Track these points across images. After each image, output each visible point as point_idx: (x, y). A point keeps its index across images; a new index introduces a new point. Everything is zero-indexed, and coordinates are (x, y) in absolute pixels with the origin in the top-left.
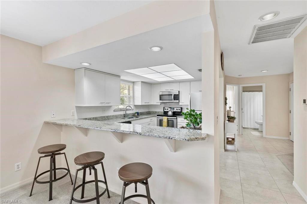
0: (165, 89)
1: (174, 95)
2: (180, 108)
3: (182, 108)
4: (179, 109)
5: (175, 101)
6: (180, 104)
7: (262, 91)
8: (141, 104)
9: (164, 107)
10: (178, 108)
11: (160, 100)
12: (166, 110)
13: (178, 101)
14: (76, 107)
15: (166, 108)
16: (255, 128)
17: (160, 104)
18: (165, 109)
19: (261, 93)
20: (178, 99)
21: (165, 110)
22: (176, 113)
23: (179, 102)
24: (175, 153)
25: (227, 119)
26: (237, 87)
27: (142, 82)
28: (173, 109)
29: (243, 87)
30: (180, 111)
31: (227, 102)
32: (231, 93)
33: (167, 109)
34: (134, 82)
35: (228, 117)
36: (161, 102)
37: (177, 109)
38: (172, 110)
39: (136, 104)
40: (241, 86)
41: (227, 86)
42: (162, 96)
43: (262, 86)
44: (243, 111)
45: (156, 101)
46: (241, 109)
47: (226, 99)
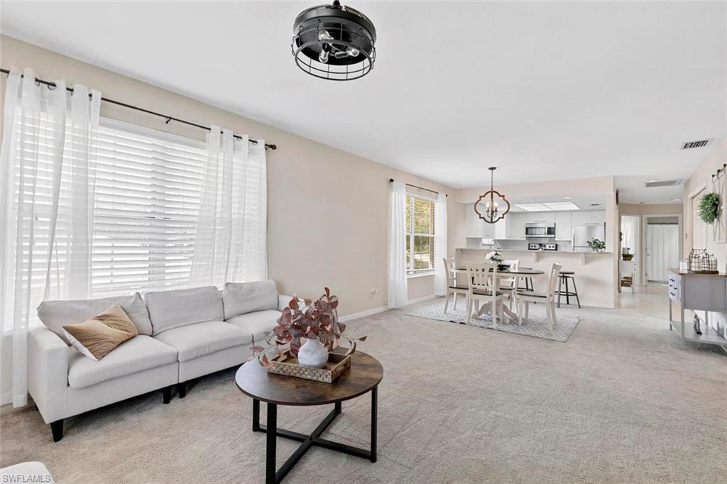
0: (531, 220)
1: (548, 228)
2: (554, 245)
3: (556, 245)
4: (553, 247)
5: (549, 236)
6: (556, 239)
7: (677, 224)
8: (504, 238)
9: (530, 244)
10: (551, 246)
11: (527, 233)
12: (534, 248)
13: (553, 236)
14: (468, 238)
15: (533, 245)
17: (525, 239)
18: (531, 247)
19: (677, 226)
20: (554, 233)
23: (555, 237)
24: (586, 266)
25: (622, 258)
26: (638, 218)
28: (545, 246)
29: (649, 218)
30: (554, 249)
31: (622, 238)
32: (629, 226)
35: (623, 255)
36: (527, 237)
40: (644, 216)
41: (623, 217)
42: (529, 230)
43: (677, 218)
44: (649, 252)
45: (521, 235)
46: (644, 250)
47: (621, 234)
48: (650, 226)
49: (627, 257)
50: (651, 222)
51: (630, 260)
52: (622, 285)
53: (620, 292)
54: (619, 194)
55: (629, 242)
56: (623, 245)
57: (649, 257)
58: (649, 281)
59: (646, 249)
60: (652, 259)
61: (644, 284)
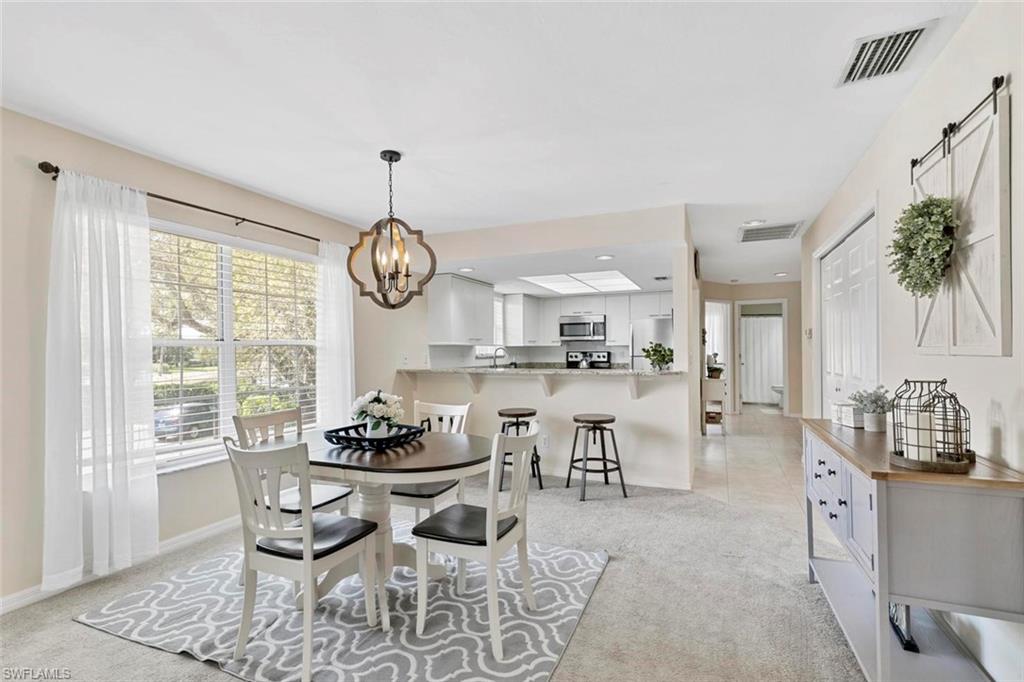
0: (570, 312)
1: (594, 324)
2: (606, 354)
3: (609, 354)
4: (604, 357)
5: (596, 338)
6: (608, 344)
7: (780, 315)
8: (522, 345)
9: (568, 353)
10: (601, 355)
11: (562, 334)
12: (574, 359)
13: (603, 337)
14: (431, 346)
15: (574, 354)
16: (772, 402)
17: (559, 344)
18: (571, 357)
19: (779, 319)
20: (603, 333)
21: (570, 359)
22: (596, 365)
23: (605, 340)
24: (639, 400)
26: (729, 306)
27: (525, 295)
28: (591, 356)
29: (743, 307)
30: (605, 360)
31: (707, 339)
32: (716, 318)
33: (576, 357)
34: (505, 295)
35: (708, 369)
36: (562, 341)
37: (599, 357)
38: (588, 359)
39: (509, 345)
40: (737, 303)
41: (707, 304)
42: (566, 327)
43: (780, 305)
44: (743, 361)
45: (551, 337)
46: (737, 355)
47: (704, 332)
48: (743, 319)
49: (714, 372)
50: (747, 312)
51: (718, 377)
52: (707, 422)
53: (704, 434)
54: (701, 259)
55: (717, 344)
56: (709, 352)
57: (743, 367)
58: (744, 403)
59: (740, 356)
60: (747, 367)
61: (737, 412)
